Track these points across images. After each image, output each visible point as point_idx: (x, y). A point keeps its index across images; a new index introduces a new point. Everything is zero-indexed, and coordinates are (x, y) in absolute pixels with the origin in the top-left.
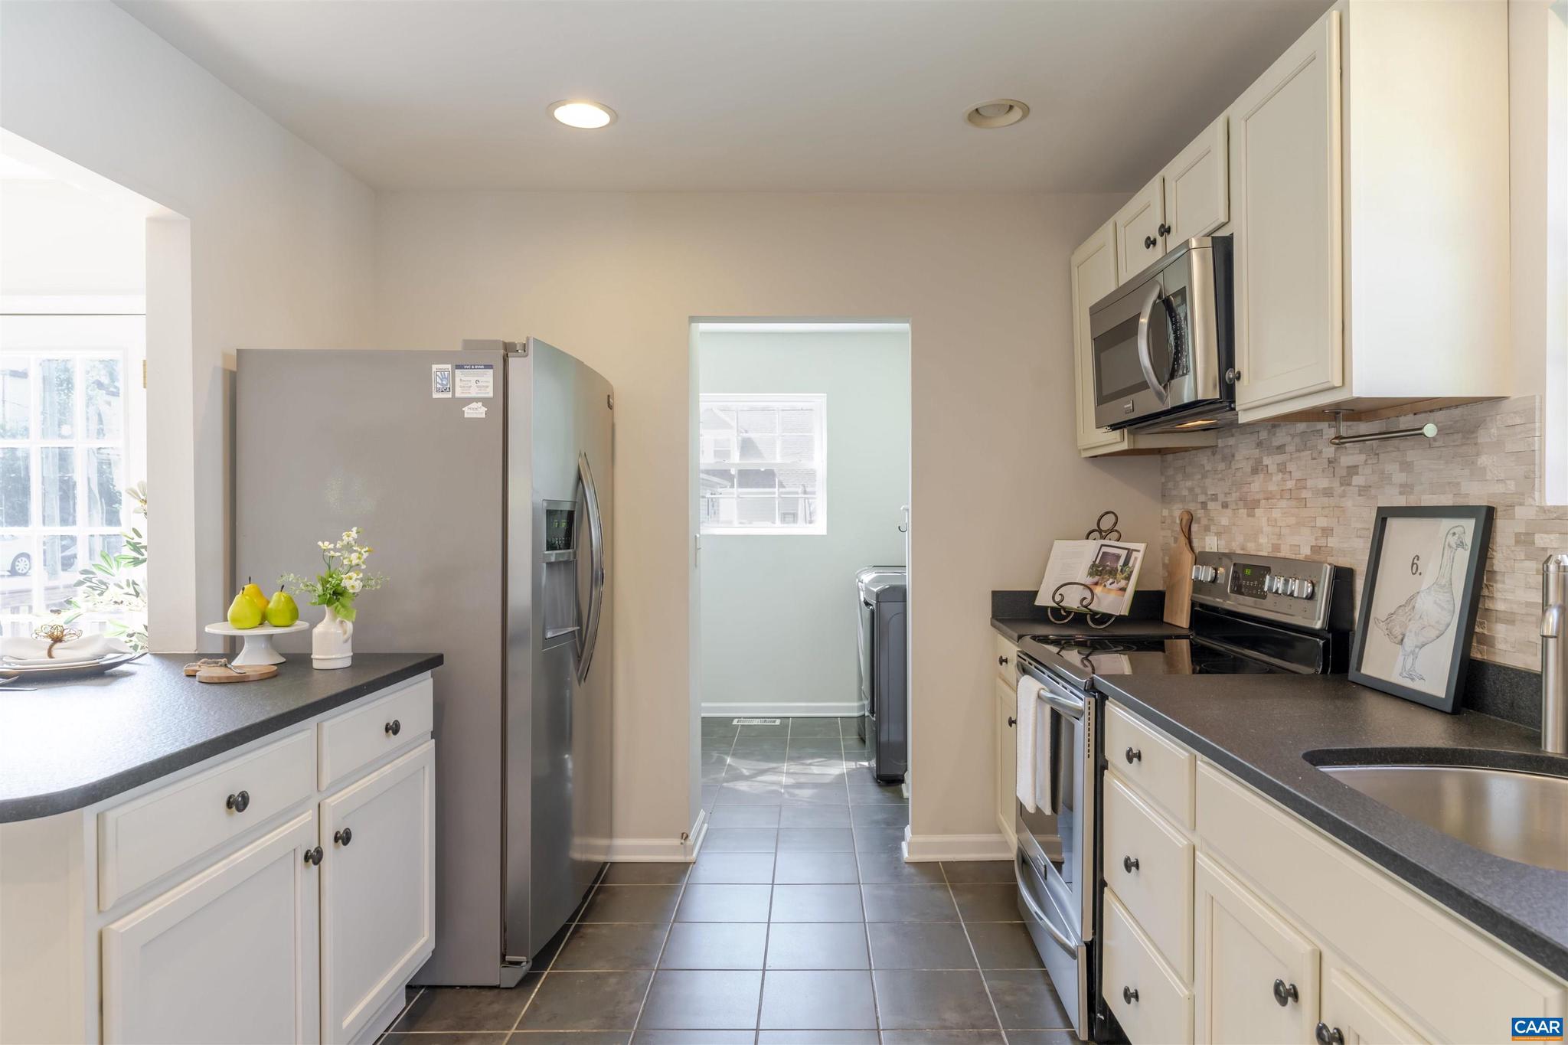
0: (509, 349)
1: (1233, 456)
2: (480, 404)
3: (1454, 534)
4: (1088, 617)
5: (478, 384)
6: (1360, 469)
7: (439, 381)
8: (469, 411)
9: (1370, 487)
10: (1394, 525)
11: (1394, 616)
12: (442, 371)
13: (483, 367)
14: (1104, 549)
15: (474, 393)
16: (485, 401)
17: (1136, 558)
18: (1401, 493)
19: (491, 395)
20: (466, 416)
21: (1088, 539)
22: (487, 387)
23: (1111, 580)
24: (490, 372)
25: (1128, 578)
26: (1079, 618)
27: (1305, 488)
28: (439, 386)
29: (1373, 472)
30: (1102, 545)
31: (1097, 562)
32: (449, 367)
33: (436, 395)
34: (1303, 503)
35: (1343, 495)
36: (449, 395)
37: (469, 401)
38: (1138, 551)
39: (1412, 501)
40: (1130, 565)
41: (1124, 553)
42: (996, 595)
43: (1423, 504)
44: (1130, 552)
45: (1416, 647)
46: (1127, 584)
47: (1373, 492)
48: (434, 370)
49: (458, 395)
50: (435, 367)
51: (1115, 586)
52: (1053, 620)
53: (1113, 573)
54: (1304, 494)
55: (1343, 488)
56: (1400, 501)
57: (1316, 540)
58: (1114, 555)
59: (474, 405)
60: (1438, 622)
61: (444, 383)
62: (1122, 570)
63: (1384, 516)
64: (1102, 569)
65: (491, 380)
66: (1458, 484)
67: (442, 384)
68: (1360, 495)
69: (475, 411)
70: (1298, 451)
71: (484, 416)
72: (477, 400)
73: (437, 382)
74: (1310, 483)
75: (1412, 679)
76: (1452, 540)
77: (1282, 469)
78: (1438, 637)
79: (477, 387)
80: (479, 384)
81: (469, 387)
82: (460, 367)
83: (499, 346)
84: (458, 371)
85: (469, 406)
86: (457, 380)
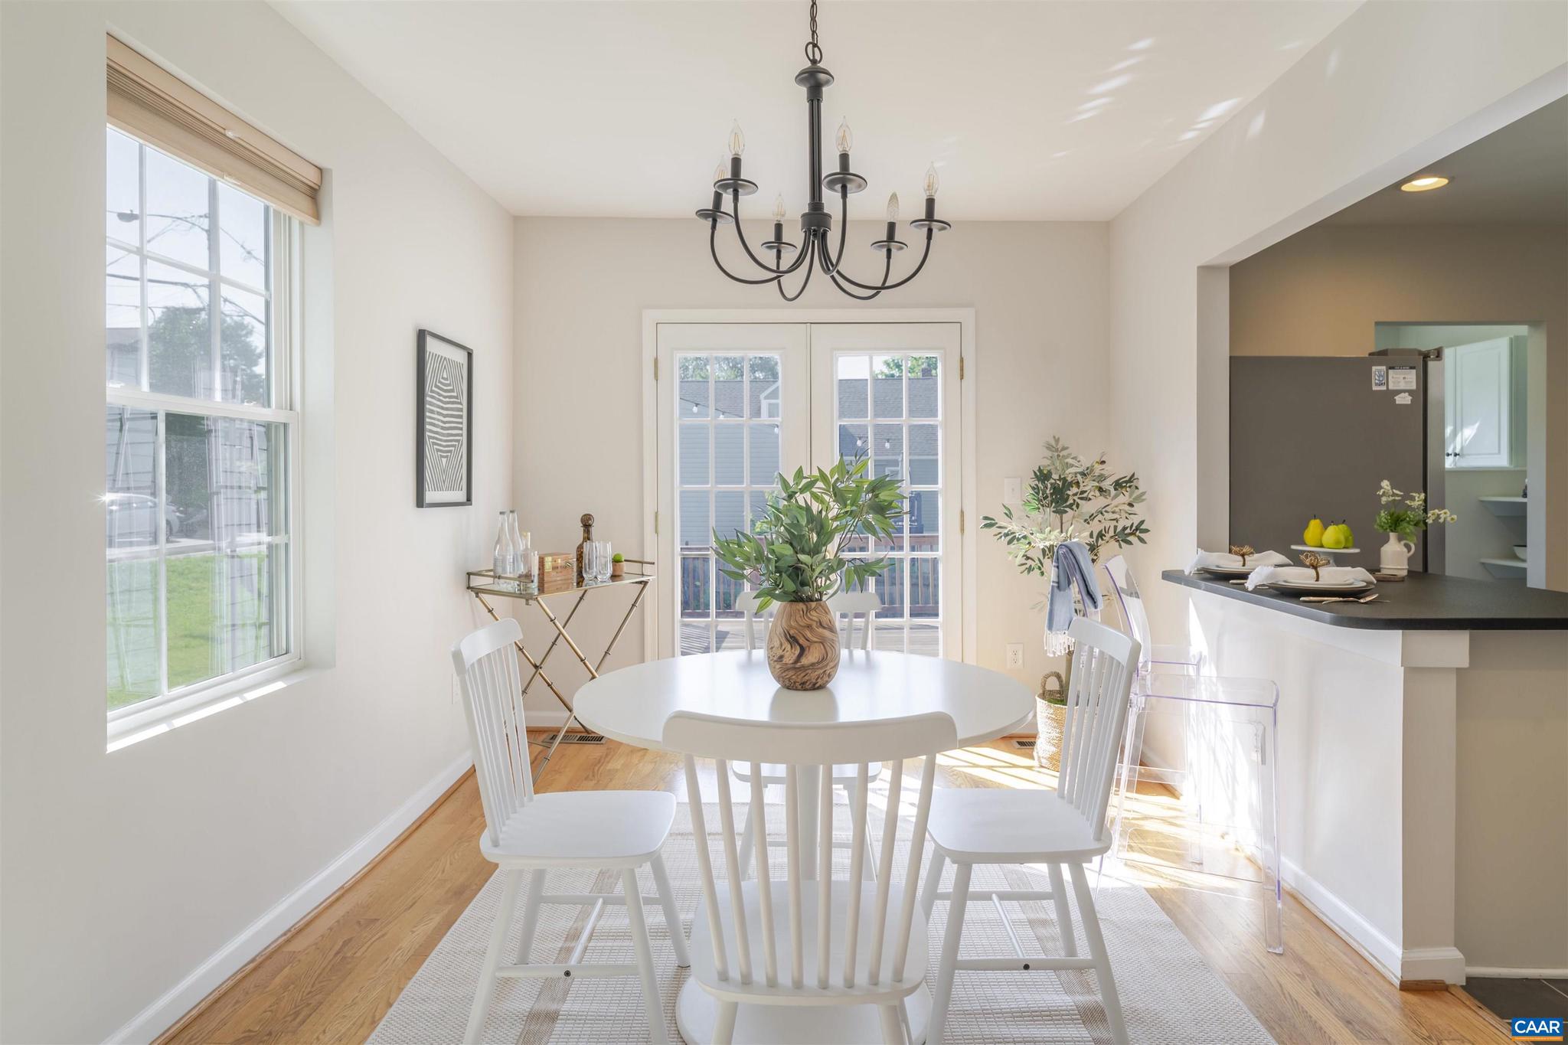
0: (1426, 356)
2: (1407, 394)
5: (1404, 380)
7: (1377, 378)
8: (1399, 399)
12: (1379, 371)
13: (1409, 367)
15: (1402, 386)
16: (1410, 392)
19: (1415, 388)
20: (1397, 403)
22: (1411, 382)
24: (1414, 371)
28: (1377, 381)
32: (1384, 368)
33: (1375, 388)
36: (1384, 388)
37: (1399, 392)
48: (1373, 370)
49: (1391, 387)
50: (1374, 368)
59: (1402, 395)
61: (1381, 379)
65: (1414, 377)
67: (1379, 380)
69: (1404, 399)
71: (1410, 403)
72: (1404, 391)
73: (1375, 379)
79: (1405, 382)
80: (1406, 380)
81: (1399, 382)
82: (1392, 368)
83: (1420, 353)
84: (1390, 371)
85: (1399, 396)
86: (1390, 377)
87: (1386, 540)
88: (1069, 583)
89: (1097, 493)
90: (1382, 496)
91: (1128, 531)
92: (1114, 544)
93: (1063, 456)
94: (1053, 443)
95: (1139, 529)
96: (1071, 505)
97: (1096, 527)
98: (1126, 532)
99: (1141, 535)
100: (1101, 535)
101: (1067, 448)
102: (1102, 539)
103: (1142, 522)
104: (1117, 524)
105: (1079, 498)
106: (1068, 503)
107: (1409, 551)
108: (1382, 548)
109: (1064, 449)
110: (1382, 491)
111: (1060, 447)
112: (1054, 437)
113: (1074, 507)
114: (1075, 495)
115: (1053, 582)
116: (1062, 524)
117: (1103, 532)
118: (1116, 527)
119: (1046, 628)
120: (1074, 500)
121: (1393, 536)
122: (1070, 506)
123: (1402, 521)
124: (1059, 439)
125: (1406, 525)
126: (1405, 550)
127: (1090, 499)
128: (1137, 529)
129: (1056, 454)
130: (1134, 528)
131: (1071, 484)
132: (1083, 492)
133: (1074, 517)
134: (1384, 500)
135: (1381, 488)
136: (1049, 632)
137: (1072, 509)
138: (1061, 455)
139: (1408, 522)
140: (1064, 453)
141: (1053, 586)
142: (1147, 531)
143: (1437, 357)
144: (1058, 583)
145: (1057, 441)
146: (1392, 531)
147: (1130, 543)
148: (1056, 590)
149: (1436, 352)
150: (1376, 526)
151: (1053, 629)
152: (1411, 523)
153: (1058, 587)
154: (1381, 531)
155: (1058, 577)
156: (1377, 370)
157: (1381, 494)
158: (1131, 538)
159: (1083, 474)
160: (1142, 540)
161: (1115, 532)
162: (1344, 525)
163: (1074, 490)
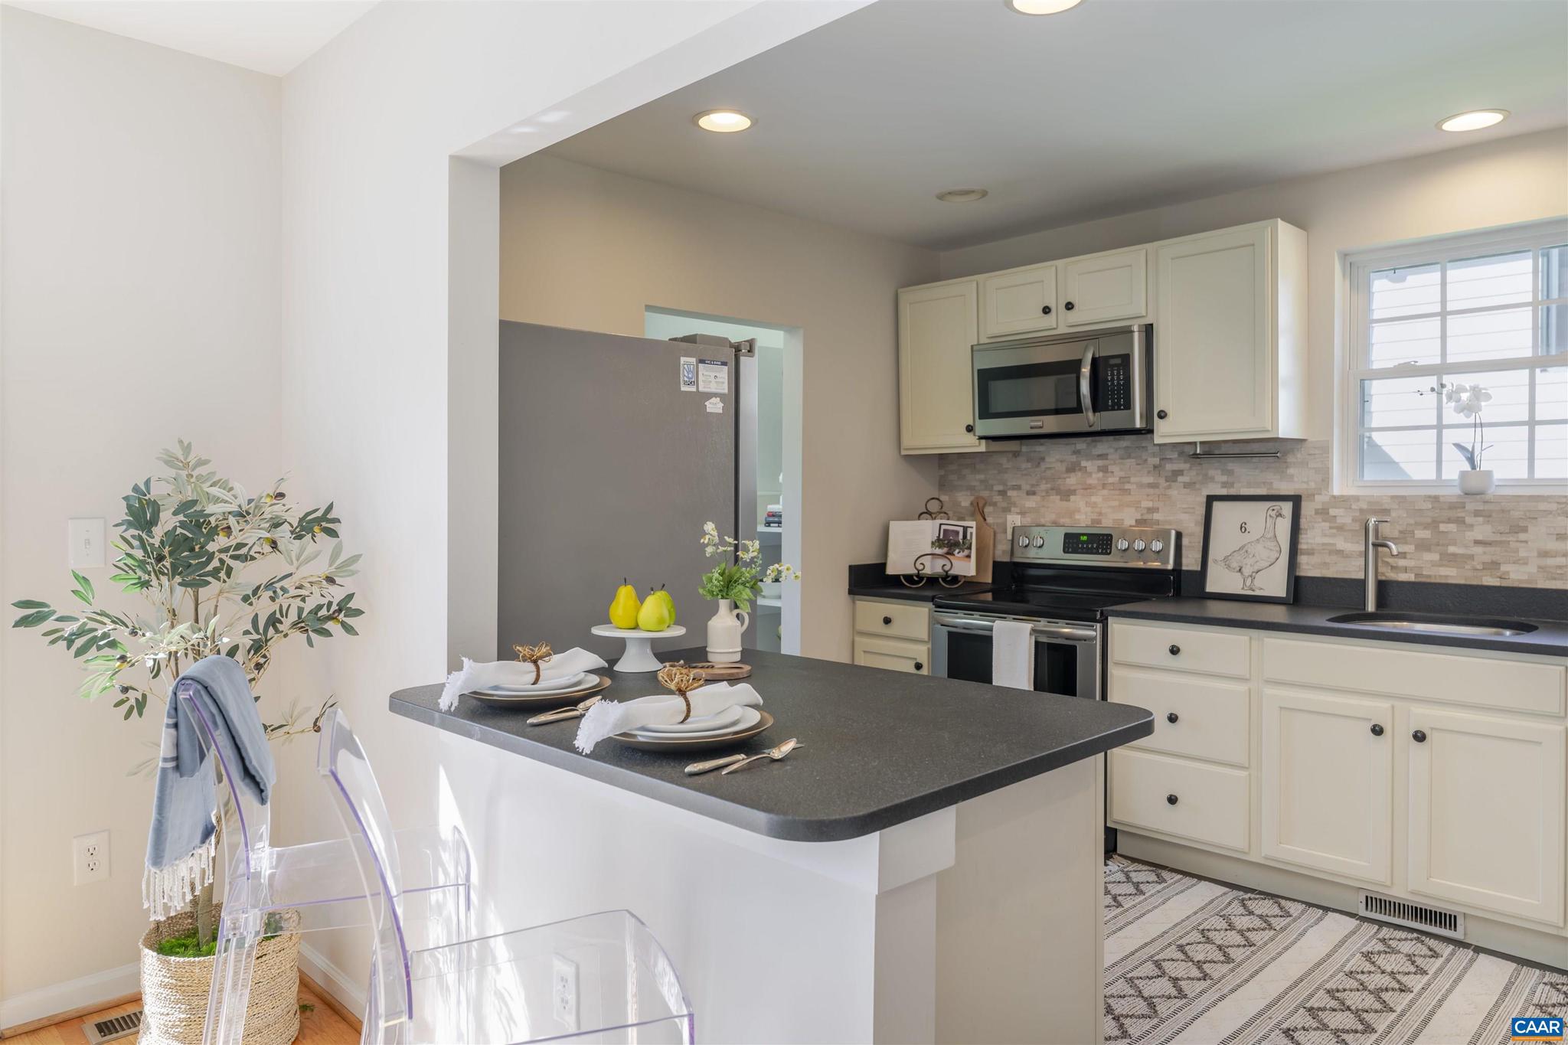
0: (737, 349)
1: (1043, 459)
2: (718, 399)
3: (1273, 510)
4: (940, 580)
5: (714, 379)
6: (1185, 472)
7: (686, 374)
8: (711, 406)
9: (1194, 483)
10: (1217, 506)
11: (1230, 557)
12: (688, 364)
13: (720, 363)
14: (943, 527)
15: (713, 388)
16: (721, 396)
17: (971, 533)
18: (1223, 487)
19: (726, 391)
20: (708, 411)
21: (919, 519)
22: (723, 383)
23: (957, 551)
24: (726, 368)
25: (970, 548)
26: (932, 581)
27: (1129, 482)
28: (686, 379)
29: (1197, 474)
30: (941, 525)
31: (941, 537)
32: (693, 360)
33: (684, 388)
34: (1128, 492)
35: (1169, 487)
36: (694, 389)
37: (709, 396)
38: (972, 527)
39: (1232, 492)
40: (968, 537)
41: (961, 530)
42: (850, 567)
43: (1241, 494)
44: (965, 529)
45: (1253, 572)
46: (970, 553)
47: (1197, 486)
48: (682, 362)
49: (701, 389)
50: (683, 360)
51: (961, 554)
52: (908, 585)
53: (956, 544)
54: (1127, 486)
55: (1168, 483)
56: (1224, 492)
57: (1142, 515)
58: (953, 531)
59: (714, 400)
60: (1269, 558)
61: (690, 376)
62: (963, 542)
63: (1211, 500)
64: (948, 543)
65: (726, 376)
66: (1272, 483)
67: (688, 378)
68: (1184, 488)
69: (715, 406)
70: (1122, 459)
71: (721, 411)
72: (715, 395)
73: (684, 375)
74: (1133, 480)
75: (1253, 590)
76: (1273, 514)
77: (1104, 470)
78: (1270, 566)
79: (716, 382)
80: (717, 380)
81: (710, 382)
82: (702, 361)
83: (732, 345)
84: (701, 366)
85: (710, 401)
86: (700, 373)
87: (714, 611)
88: (202, 756)
89: (267, 548)
90: (708, 545)
91: (323, 612)
92: (298, 637)
93: (199, 477)
94: (180, 454)
95: (345, 610)
96: (217, 570)
97: (264, 607)
98: (320, 614)
99: (348, 620)
100: (273, 621)
101: (206, 462)
102: (277, 631)
103: (350, 597)
104: (302, 604)
105: (232, 557)
106: (210, 568)
107: (742, 624)
108: (710, 623)
109: (201, 463)
110: (707, 537)
111: (192, 459)
112: (181, 442)
113: (222, 575)
114: (226, 550)
115: (165, 760)
116: (197, 605)
117: (278, 615)
118: (300, 610)
119: (147, 863)
120: (222, 561)
121: (724, 604)
122: (215, 573)
123: (736, 581)
124: (189, 444)
125: (740, 587)
126: (738, 623)
127: (253, 558)
128: (340, 611)
129: (184, 473)
130: (334, 607)
131: (213, 532)
132: (240, 546)
133: (221, 592)
134: (709, 550)
135: (705, 534)
136: (153, 870)
137: (219, 579)
138: (195, 473)
139: (744, 584)
140: (202, 471)
141: (164, 770)
142: (358, 612)
143: (749, 351)
144: (177, 759)
145: (187, 449)
146: (723, 597)
147: (326, 633)
148: (173, 776)
149: (748, 344)
150: (701, 591)
151: (165, 860)
152: (747, 585)
153: (177, 768)
154: (709, 597)
155: (177, 745)
156: (687, 361)
157: (706, 542)
158: (330, 626)
159: (241, 515)
160: (349, 629)
161: (299, 617)
162: (663, 592)
163: (221, 541)
